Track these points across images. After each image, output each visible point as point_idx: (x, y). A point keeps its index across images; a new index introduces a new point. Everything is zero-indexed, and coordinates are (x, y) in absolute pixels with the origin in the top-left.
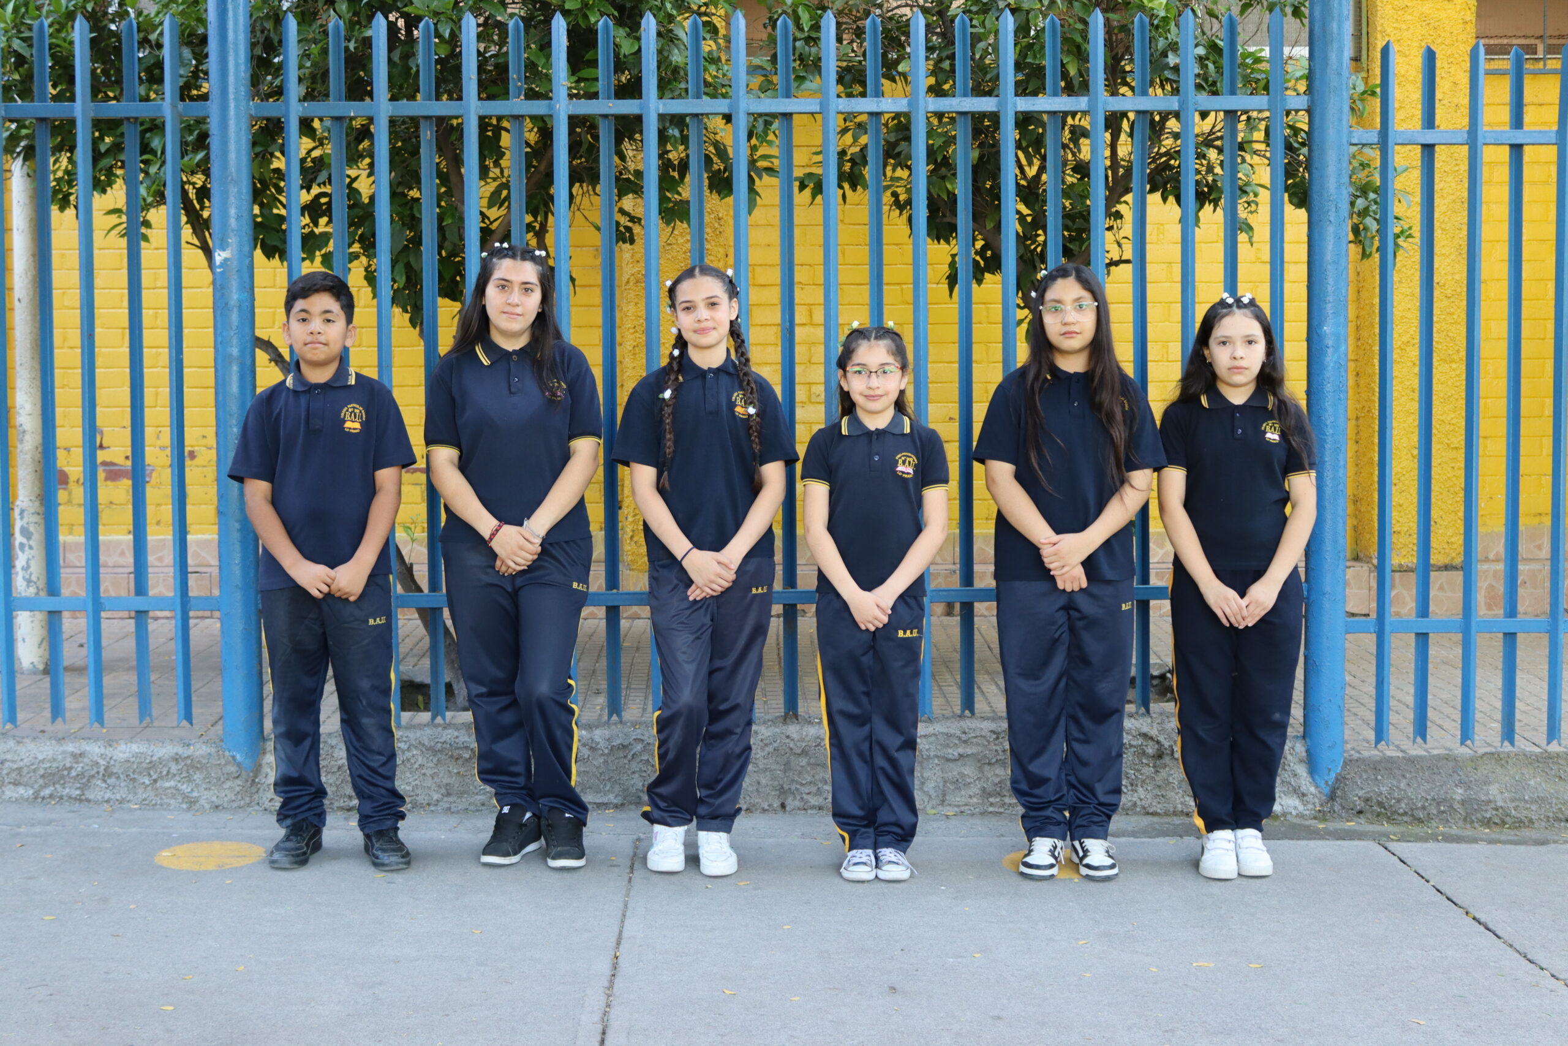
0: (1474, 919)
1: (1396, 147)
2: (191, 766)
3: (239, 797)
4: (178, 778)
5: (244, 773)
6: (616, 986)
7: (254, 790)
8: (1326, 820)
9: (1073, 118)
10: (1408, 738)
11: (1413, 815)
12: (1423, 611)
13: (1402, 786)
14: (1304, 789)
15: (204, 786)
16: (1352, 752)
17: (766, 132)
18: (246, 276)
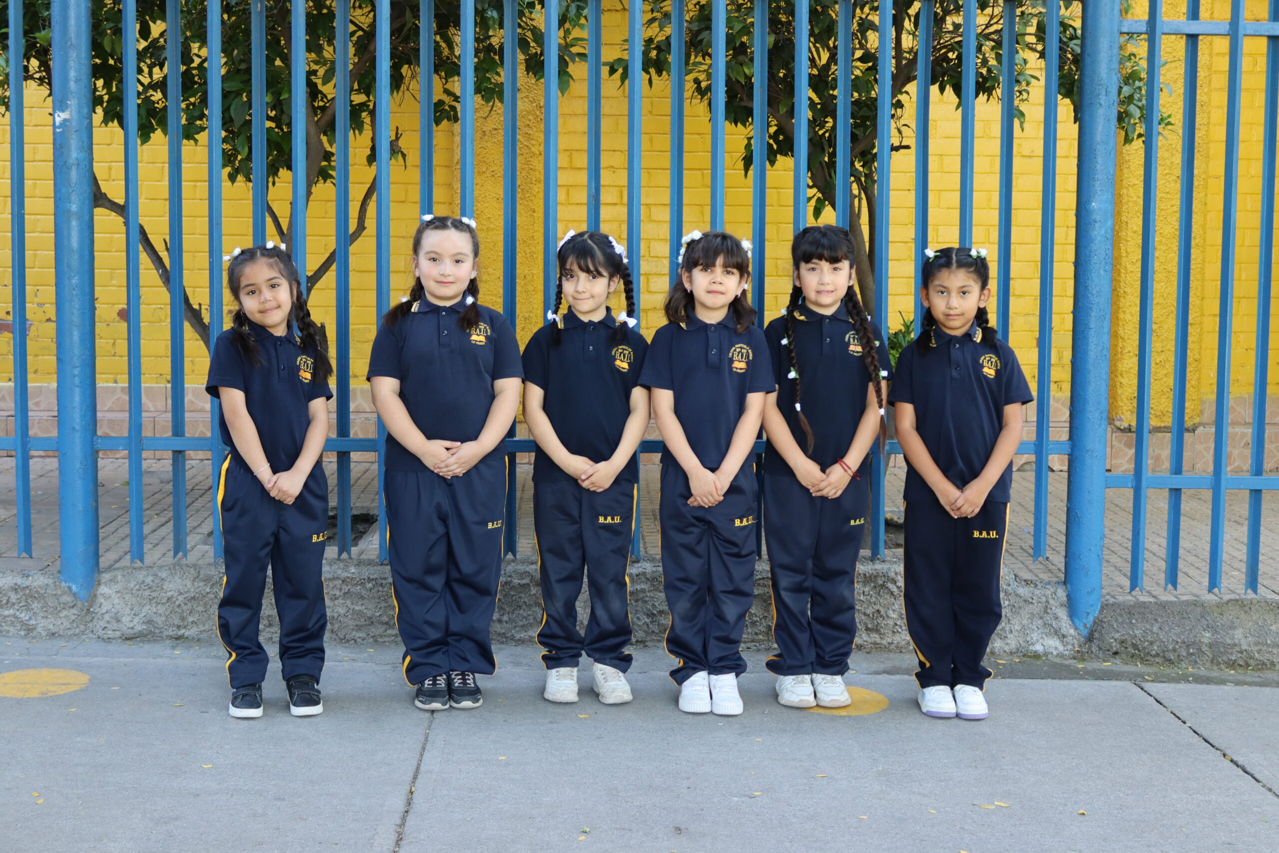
0: (1232, 761)
1: (1163, 36)
2: (29, 596)
3: (75, 625)
4: (16, 607)
5: (79, 604)
6: (407, 824)
7: (88, 618)
8: (1084, 660)
9: (862, 9)
10: (1158, 584)
11: (1164, 657)
12: (1177, 469)
13: (1155, 629)
14: (1064, 631)
15: (42, 614)
16: (1108, 597)
17: (579, 15)
18: (85, 136)
